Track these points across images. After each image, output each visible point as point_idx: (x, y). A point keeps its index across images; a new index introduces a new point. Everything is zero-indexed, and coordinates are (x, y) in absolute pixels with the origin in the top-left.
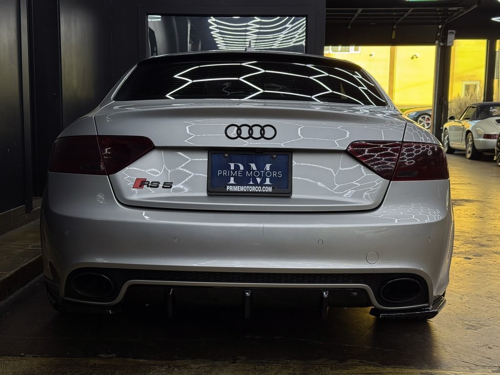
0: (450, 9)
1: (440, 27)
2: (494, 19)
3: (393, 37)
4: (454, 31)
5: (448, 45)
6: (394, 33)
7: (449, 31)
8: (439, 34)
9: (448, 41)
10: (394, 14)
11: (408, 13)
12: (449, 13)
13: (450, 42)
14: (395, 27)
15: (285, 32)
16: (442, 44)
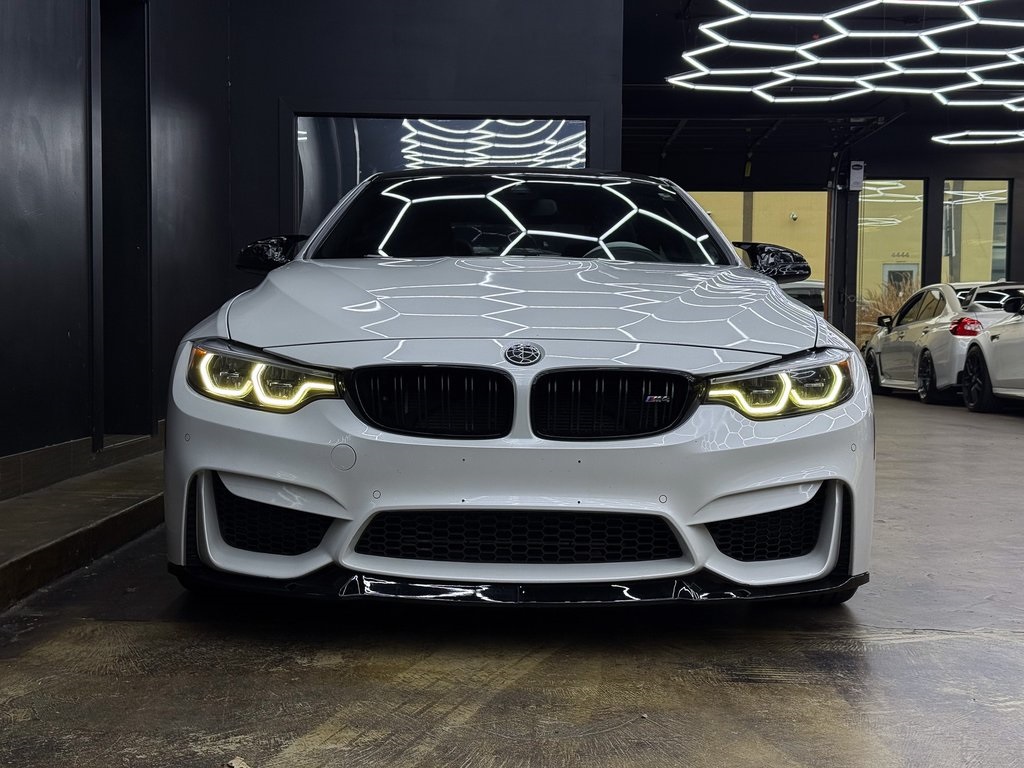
0: (852, 120)
1: (835, 155)
2: (936, 139)
3: (747, 174)
4: (862, 163)
5: (851, 189)
6: (748, 167)
7: (853, 163)
8: (833, 169)
9: (851, 183)
10: (749, 130)
11: (774, 129)
12: (852, 128)
13: (855, 183)
14: (750, 155)
15: (545, 153)
16: (839, 188)
